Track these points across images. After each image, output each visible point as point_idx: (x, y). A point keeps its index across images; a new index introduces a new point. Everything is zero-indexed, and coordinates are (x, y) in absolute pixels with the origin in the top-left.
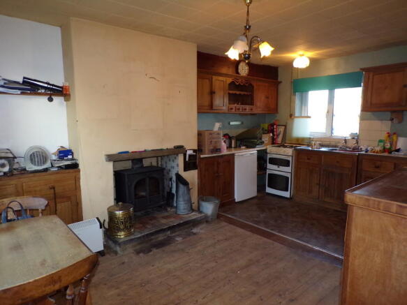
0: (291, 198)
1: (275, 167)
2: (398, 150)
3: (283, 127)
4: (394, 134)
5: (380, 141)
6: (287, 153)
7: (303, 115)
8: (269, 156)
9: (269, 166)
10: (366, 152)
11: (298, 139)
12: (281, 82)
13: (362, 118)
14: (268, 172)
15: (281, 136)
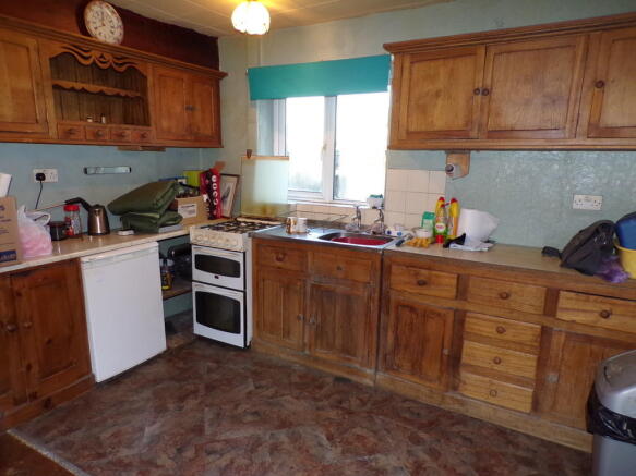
0: (246, 348)
1: (208, 277)
2: (461, 240)
3: (235, 179)
4: (454, 200)
5: (427, 216)
6: (234, 245)
7: (276, 154)
8: (194, 252)
9: (197, 274)
10: (399, 244)
11: (264, 208)
12: (225, 75)
13: (391, 165)
14: (196, 288)
15: (229, 200)
